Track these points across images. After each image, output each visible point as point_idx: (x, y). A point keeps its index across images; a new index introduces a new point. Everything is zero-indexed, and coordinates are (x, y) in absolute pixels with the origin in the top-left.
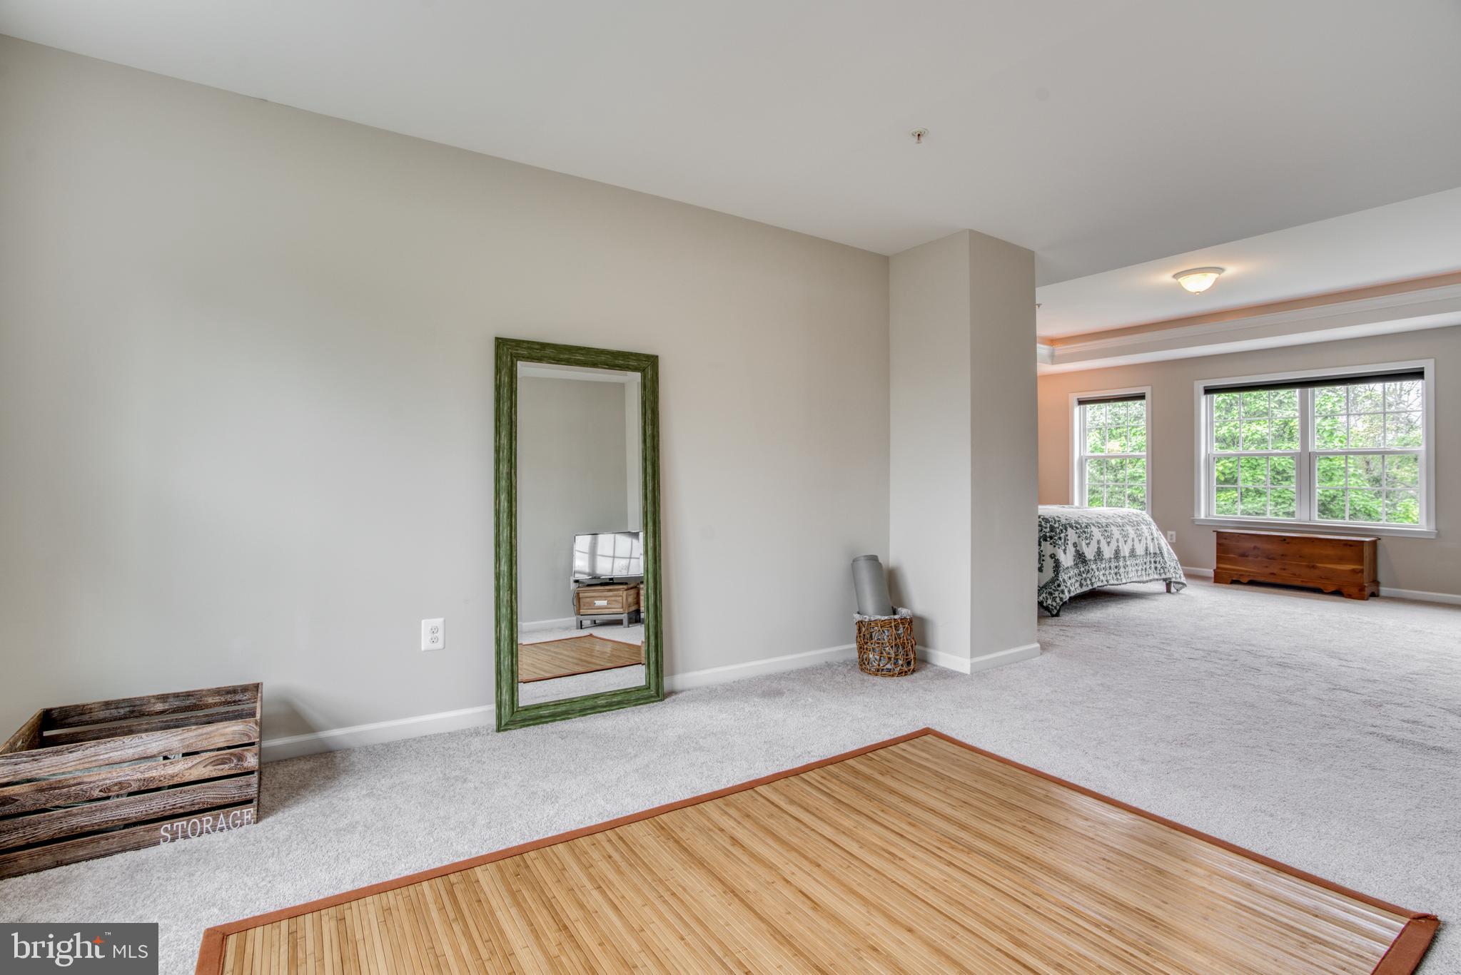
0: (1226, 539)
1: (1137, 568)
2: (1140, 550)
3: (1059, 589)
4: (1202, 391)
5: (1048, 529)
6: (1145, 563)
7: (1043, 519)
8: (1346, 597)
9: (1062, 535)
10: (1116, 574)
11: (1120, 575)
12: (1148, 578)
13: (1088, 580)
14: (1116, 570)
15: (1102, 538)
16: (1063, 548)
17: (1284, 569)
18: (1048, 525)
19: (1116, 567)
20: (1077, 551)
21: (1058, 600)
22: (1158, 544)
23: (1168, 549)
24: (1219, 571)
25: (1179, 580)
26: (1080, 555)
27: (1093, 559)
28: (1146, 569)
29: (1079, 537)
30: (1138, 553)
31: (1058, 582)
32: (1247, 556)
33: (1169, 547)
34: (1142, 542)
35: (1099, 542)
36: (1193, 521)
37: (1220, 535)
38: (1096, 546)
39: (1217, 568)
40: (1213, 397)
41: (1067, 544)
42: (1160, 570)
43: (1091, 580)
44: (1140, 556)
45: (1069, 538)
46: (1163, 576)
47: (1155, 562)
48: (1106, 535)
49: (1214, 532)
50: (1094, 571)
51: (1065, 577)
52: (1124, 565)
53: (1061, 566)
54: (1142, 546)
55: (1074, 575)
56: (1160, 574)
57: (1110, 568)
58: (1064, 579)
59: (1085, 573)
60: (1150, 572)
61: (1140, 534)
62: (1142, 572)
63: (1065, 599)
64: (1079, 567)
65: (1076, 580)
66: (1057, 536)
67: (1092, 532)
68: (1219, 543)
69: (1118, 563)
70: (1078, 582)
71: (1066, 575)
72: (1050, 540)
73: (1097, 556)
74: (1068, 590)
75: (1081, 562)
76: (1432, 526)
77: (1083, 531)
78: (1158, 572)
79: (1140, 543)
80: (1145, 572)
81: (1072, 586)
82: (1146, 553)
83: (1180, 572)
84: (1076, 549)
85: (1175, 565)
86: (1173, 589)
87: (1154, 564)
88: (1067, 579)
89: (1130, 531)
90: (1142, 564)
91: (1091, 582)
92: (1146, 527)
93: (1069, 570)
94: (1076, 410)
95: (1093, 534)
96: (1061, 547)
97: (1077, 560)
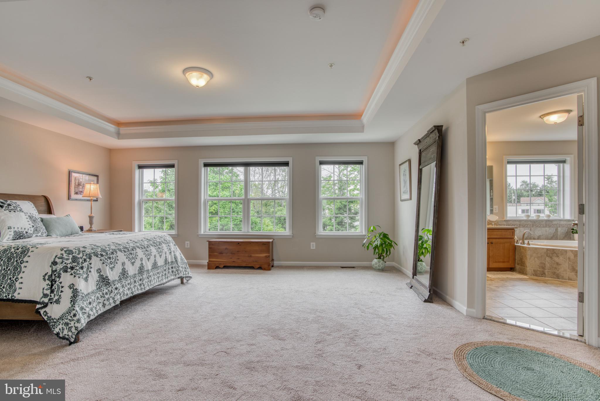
0: (213, 245)
1: (158, 275)
2: (160, 262)
3: (75, 319)
4: (203, 165)
5: (70, 260)
6: (165, 270)
7: (65, 251)
8: (263, 270)
9: (85, 265)
10: (140, 285)
11: (144, 286)
12: (167, 280)
14: (140, 282)
15: (126, 261)
16: (85, 276)
17: (239, 259)
18: (71, 256)
19: (141, 280)
20: (101, 276)
21: (73, 330)
22: (175, 255)
23: (181, 257)
24: (210, 262)
25: (187, 275)
26: (103, 278)
27: (117, 278)
28: (165, 274)
29: (103, 263)
30: (159, 265)
31: (74, 312)
32: (223, 254)
33: (182, 255)
34: (162, 256)
35: (123, 264)
36: (198, 235)
37: (210, 243)
38: (121, 267)
39: (209, 261)
40: (208, 169)
41: (90, 272)
42: (175, 272)
43: (113, 299)
44: (161, 266)
45: (92, 266)
46: (178, 276)
48: (131, 257)
49: (207, 241)
50: (118, 290)
51: (83, 304)
52: (148, 277)
53: (79, 295)
54: (162, 259)
55: (95, 298)
56: (175, 275)
57: (135, 282)
58: (82, 307)
59: (108, 294)
60: (168, 275)
61: (160, 251)
62: (162, 278)
63: (81, 327)
64: (102, 290)
65: (98, 302)
66: (78, 266)
67: (117, 256)
68: (210, 247)
69: (142, 276)
70: (99, 304)
71: (85, 301)
72: (70, 271)
73: (122, 276)
74: (85, 316)
75: (104, 285)
76: (291, 232)
77: (108, 258)
78: (174, 274)
79: (161, 257)
80: (165, 276)
81: (91, 311)
82: (166, 263)
83: (188, 270)
84: (100, 274)
85: (185, 266)
86: (185, 281)
87: (171, 269)
88: (86, 305)
89: (153, 250)
90: (162, 272)
91: (114, 301)
92: (166, 245)
93: (89, 296)
94: (137, 172)
95: (118, 258)
96: (82, 276)
97: (100, 285)
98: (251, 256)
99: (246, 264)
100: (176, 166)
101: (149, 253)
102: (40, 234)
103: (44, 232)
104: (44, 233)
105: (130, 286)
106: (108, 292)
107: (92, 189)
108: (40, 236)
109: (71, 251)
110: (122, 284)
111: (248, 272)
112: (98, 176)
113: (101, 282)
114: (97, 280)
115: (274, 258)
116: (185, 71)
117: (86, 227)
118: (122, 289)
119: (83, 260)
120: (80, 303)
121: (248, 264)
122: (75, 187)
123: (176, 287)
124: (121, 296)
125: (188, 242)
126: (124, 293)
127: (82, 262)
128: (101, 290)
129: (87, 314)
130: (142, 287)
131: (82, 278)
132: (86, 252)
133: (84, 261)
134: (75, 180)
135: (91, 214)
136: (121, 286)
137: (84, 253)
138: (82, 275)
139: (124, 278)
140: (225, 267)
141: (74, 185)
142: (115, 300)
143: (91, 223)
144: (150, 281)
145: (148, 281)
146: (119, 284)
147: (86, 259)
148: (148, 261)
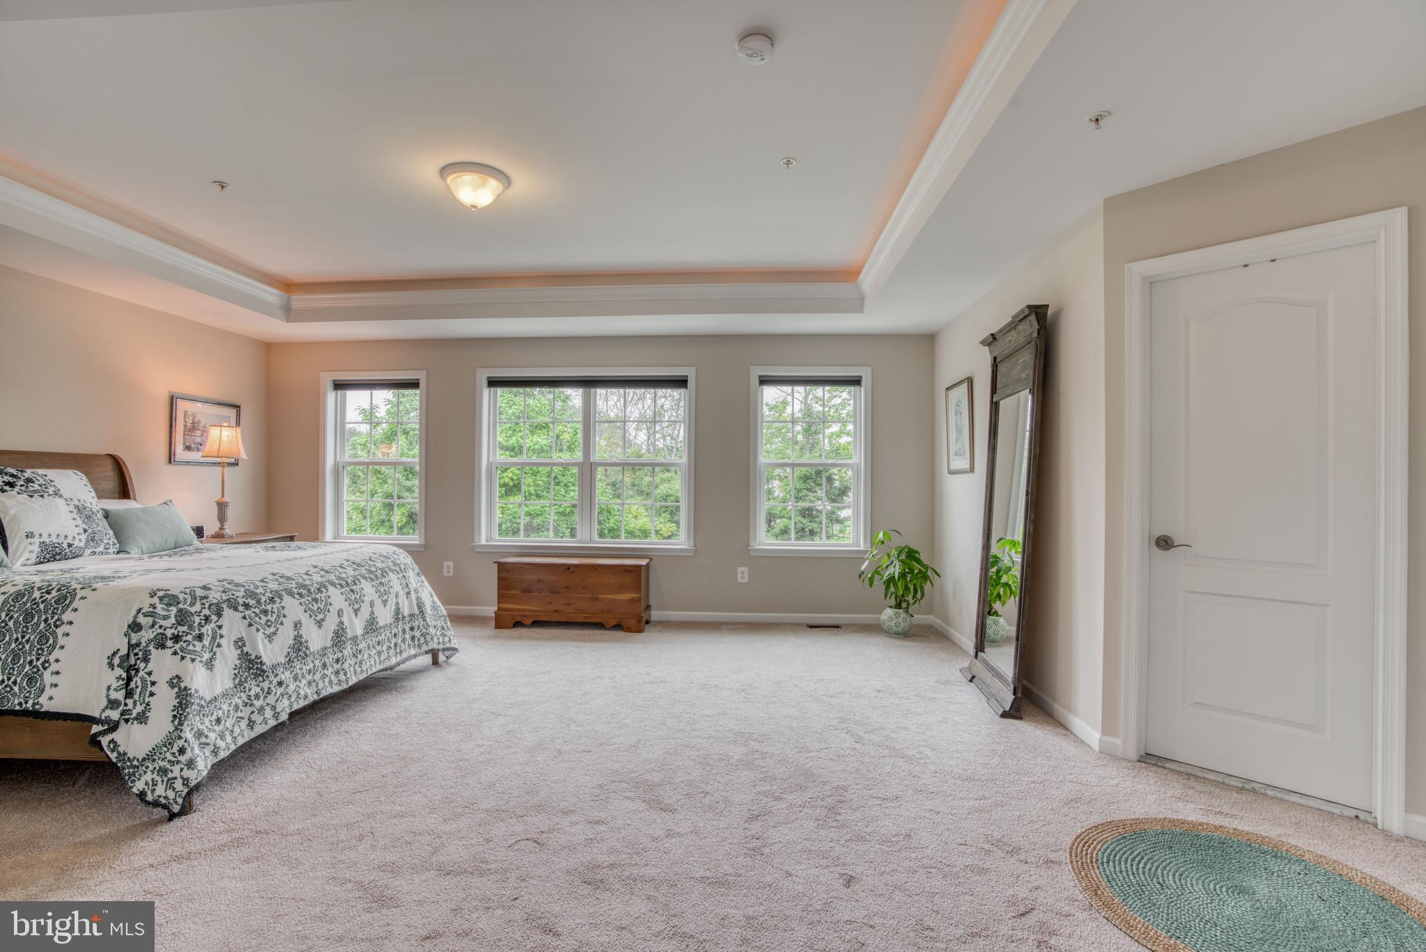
0: (508, 571)
1: (379, 648)
2: (384, 616)
3: (183, 759)
4: (485, 383)
5: (173, 620)
6: (395, 635)
7: (161, 599)
8: (626, 632)
9: (208, 629)
10: (337, 673)
11: (345, 674)
12: (399, 658)
13: (268, 709)
14: (337, 667)
15: (304, 618)
16: (207, 656)
17: (568, 604)
18: (174, 610)
19: (337, 661)
20: (245, 656)
21: (178, 785)
22: (418, 598)
23: (433, 602)
24: (500, 612)
25: (448, 645)
26: (250, 661)
27: (283, 660)
28: (396, 645)
29: (250, 625)
30: (381, 622)
31: (181, 743)
32: (530, 592)
33: (436, 599)
34: (389, 603)
35: (297, 625)
36: (473, 548)
37: (502, 567)
38: (292, 634)
39: (499, 609)
40: (496, 391)
41: (219, 646)
42: (419, 639)
43: (274, 708)
44: (385, 626)
45: (224, 631)
46: (425, 648)
47: (412, 629)
48: (315, 608)
49: (495, 562)
50: (284, 686)
51: (201, 724)
52: (355, 653)
53: (193, 704)
54: (389, 609)
55: (231, 709)
56: (419, 646)
57: (324, 666)
58: (199, 730)
59: (262, 697)
60: (403, 648)
61: (384, 590)
62: (388, 653)
63: (196, 779)
64: (247, 689)
65: (237, 718)
66: (191, 634)
67: (283, 608)
68: (501, 576)
69: (341, 652)
70: (240, 722)
71: (207, 717)
72: (172, 645)
73: (294, 653)
74: (207, 751)
75: (253, 677)
76: (692, 543)
77: (261, 612)
78: (416, 643)
79: (385, 606)
80: (396, 649)
81: (221, 738)
82: (397, 619)
83: (450, 633)
84: (242, 651)
85: (443, 623)
86: (442, 658)
87: (410, 632)
88: (210, 727)
89: (368, 589)
90: (389, 640)
91: (276, 713)
92: (398, 576)
93: (217, 704)
94: (331, 397)
95: (285, 612)
96: (199, 656)
97: (242, 676)
98: (597, 599)
99: (586, 617)
100: (423, 384)
101: (358, 597)
102: (101, 549)
103: (111, 543)
104: (111, 546)
105: (313, 676)
106: (261, 692)
107: (224, 439)
108: (101, 552)
109: (175, 597)
110: (295, 672)
111: (589, 635)
112: (239, 407)
113: (246, 669)
114: (236, 665)
115: (652, 602)
116: (445, 170)
117: (211, 528)
118: (295, 684)
119: (203, 618)
120: (195, 721)
121: (589, 617)
122: (184, 434)
123: (420, 674)
124: (292, 700)
125: (451, 564)
126: (299, 694)
127: (200, 623)
128: (245, 688)
129: (212, 748)
130: (342, 677)
131: (201, 661)
132: (211, 598)
133: (204, 620)
134: (185, 418)
135: (223, 496)
136: (291, 676)
137: (204, 601)
138: (199, 654)
139: (299, 658)
140: (537, 624)
141: (183, 428)
142: (278, 710)
143: (222, 518)
144: (361, 663)
145: (356, 663)
146: (287, 673)
147: (210, 616)
148: (356, 615)
